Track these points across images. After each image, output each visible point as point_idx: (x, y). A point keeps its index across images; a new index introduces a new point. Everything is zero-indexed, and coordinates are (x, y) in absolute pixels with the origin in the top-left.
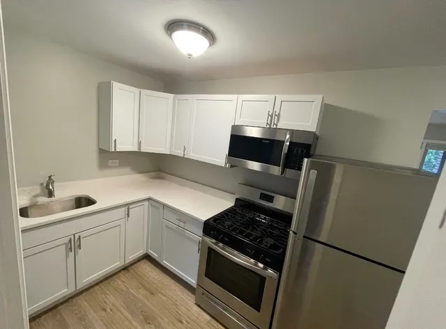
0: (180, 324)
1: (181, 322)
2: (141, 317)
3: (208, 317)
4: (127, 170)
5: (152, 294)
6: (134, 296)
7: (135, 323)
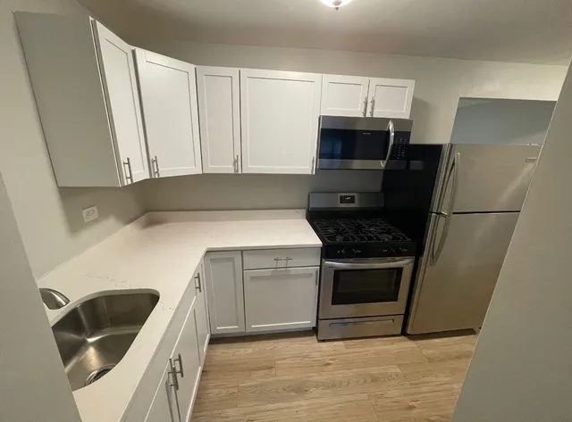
0: (330, 367)
1: (329, 364)
2: (293, 394)
3: (341, 343)
4: (111, 222)
5: (270, 368)
6: (256, 386)
7: (296, 403)
